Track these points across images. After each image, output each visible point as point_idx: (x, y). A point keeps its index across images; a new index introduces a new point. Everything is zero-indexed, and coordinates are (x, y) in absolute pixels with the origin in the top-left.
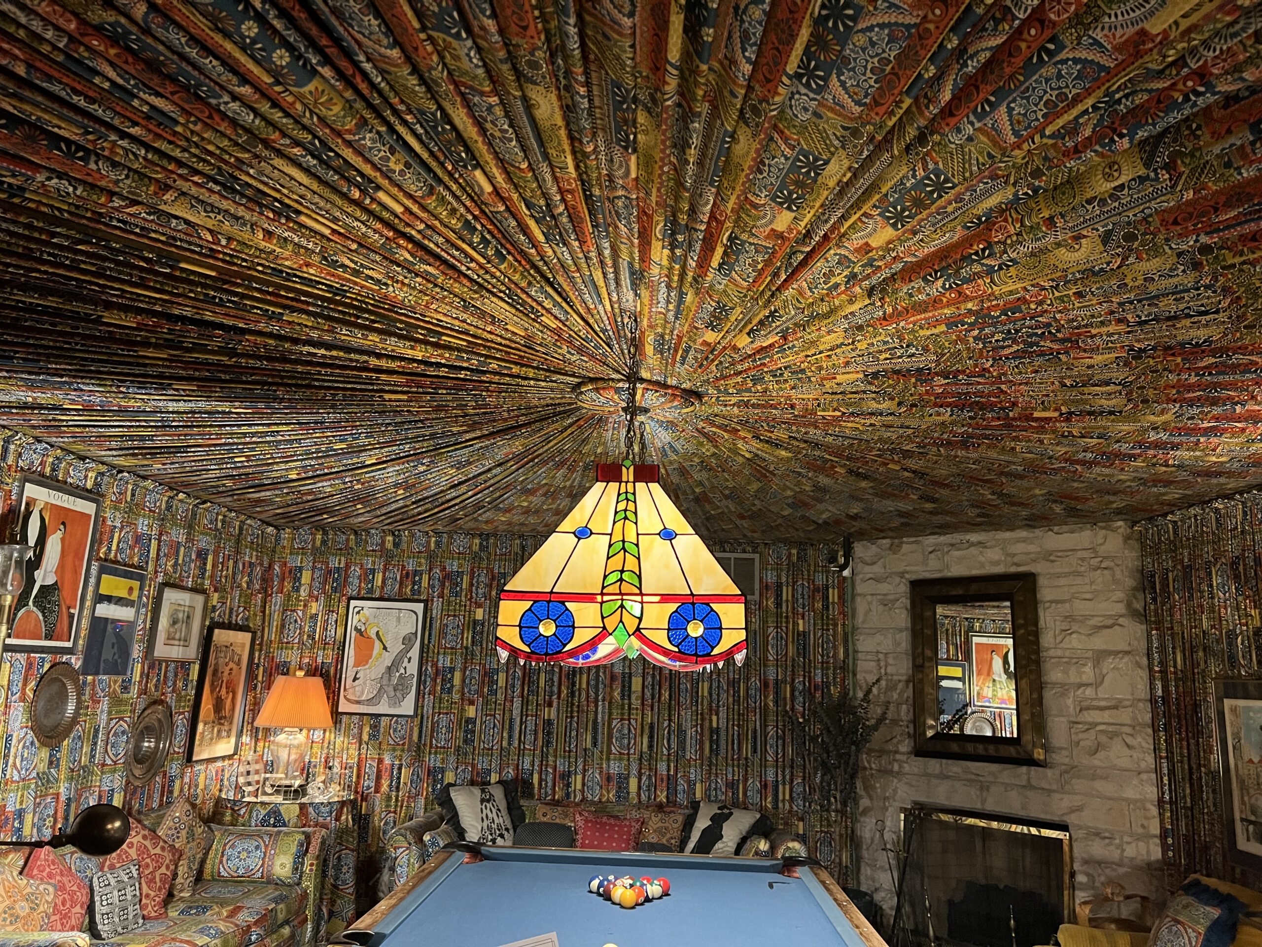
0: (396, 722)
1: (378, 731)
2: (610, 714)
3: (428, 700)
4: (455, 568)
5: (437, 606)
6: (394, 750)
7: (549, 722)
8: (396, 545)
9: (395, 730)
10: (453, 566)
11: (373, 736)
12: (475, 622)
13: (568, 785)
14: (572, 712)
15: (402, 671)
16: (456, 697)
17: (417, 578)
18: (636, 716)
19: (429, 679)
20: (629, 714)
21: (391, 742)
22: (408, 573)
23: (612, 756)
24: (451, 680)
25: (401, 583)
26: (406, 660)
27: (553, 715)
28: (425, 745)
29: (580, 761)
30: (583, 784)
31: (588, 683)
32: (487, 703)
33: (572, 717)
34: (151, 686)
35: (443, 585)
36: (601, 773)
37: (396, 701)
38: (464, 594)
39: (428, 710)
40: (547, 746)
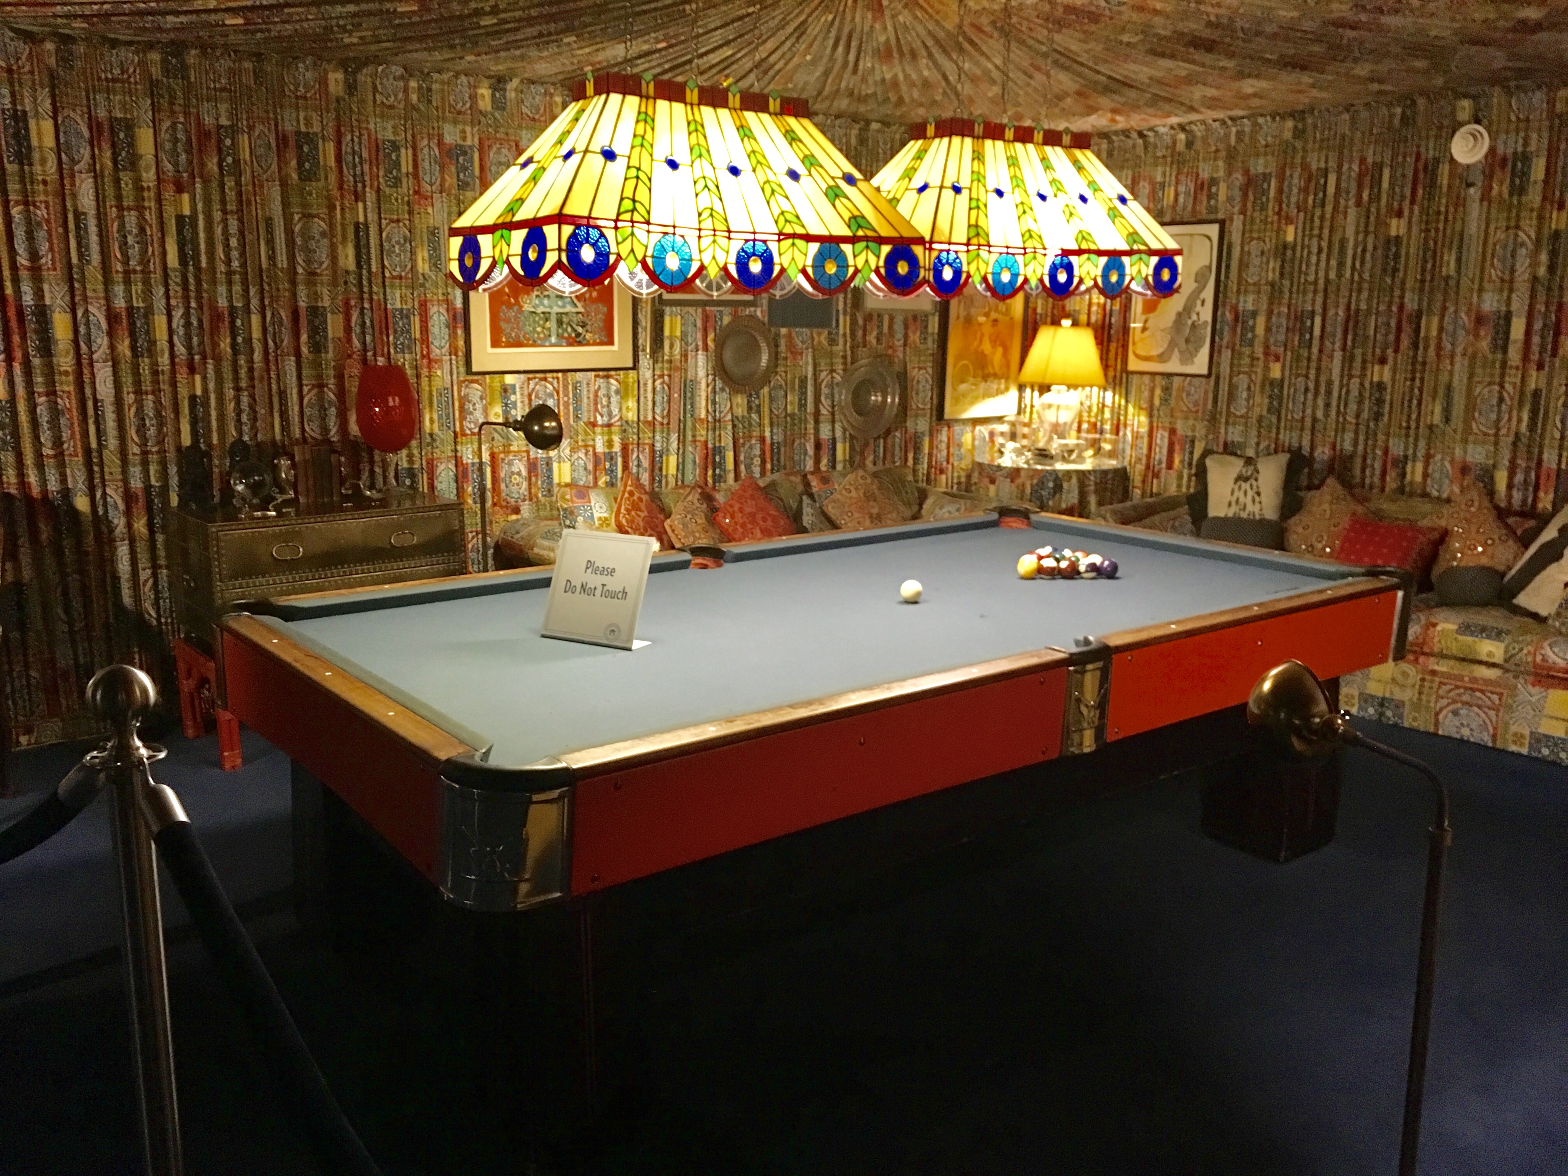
0: (1190, 384)
1: (1170, 395)
2: (1471, 376)
3: (1227, 355)
4: (1260, 169)
5: (1236, 226)
6: (1187, 418)
7: (1380, 386)
8: (1189, 144)
9: (1188, 394)
10: (1259, 166)
11: (1165, 401)
12: (1285, 246)
13: (1403, 475)
14: (1413, 371)
15: (1194, 317)
16: (1259, 351)
17: (1214, 189)
18: (1513, 379)
19: (1226, 328)
20: (1503, 375)
21: (1185, 409)
22: (1203, 183)
23: (1471, 438)
24: (1253, 329)
25: (1195, 198)
26: (1199, 303)
27: (1387, 376)
28: (1221, 413)
29: (1422, 444)
30: (1425, 475)
31: (1441, 329)
32: (1298, 359)
33: (1413, 379)
34: (872, 338)
35: (1245, 196)
36: (1452, 462)
37: (1188, 357)
38: (1271, 205)
39: (1225, 369)
40: (1376, 420)
